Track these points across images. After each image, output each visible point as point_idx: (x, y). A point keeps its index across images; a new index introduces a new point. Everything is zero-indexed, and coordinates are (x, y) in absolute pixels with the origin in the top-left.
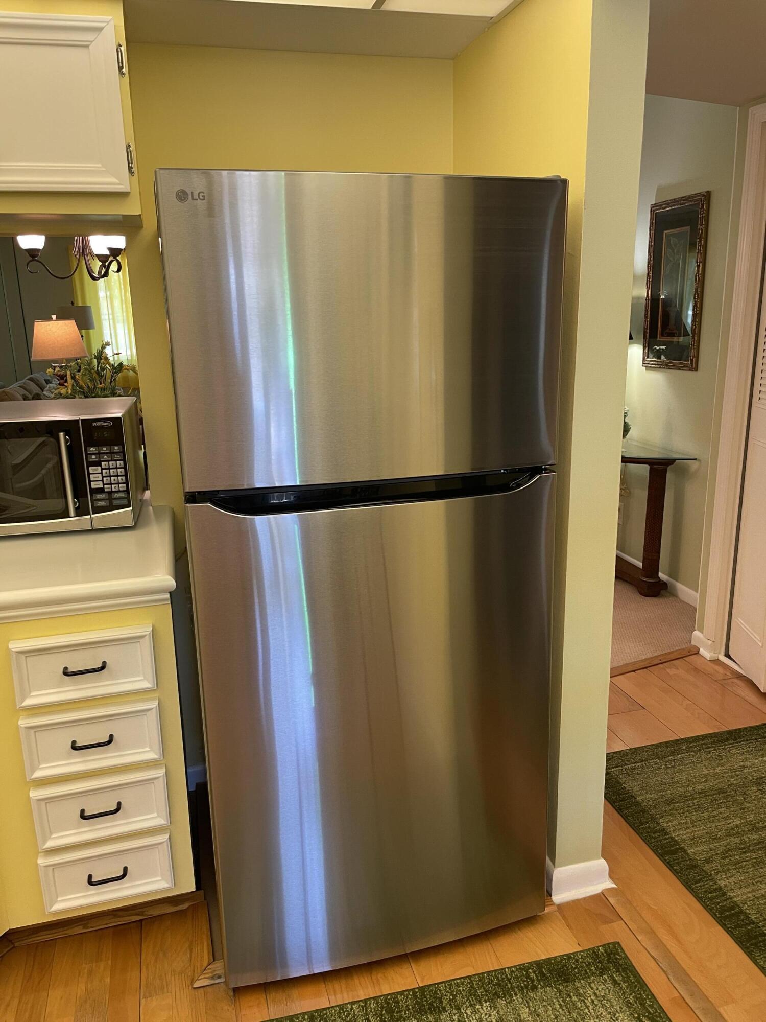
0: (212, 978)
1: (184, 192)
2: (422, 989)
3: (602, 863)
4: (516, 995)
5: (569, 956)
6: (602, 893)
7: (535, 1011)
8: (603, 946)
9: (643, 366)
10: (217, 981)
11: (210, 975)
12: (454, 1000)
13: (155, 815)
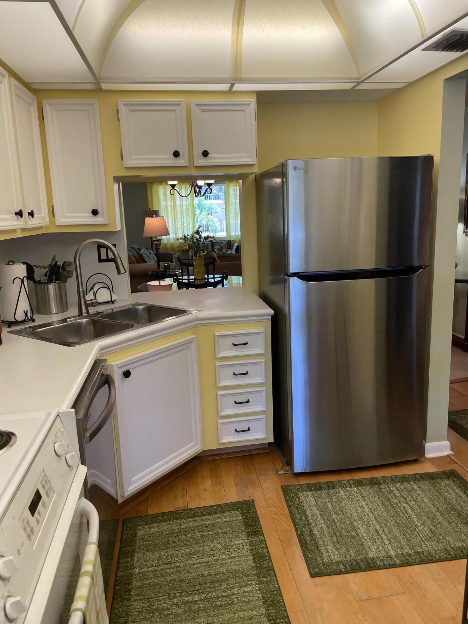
0: (285, 471)
1: (296, 167)
2: (371, 478)
3: (447, 443)
4: (411, 482)
5: (433, 473)
6: (448, 456)
7: (420, 486)
8: (448, 470)
9: (464, 234)
10: (287, 472)
11: (284, 470)
12: (385, 481)
13: (261, 406)
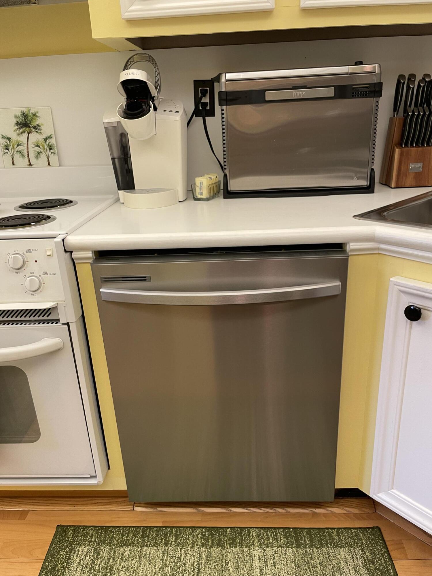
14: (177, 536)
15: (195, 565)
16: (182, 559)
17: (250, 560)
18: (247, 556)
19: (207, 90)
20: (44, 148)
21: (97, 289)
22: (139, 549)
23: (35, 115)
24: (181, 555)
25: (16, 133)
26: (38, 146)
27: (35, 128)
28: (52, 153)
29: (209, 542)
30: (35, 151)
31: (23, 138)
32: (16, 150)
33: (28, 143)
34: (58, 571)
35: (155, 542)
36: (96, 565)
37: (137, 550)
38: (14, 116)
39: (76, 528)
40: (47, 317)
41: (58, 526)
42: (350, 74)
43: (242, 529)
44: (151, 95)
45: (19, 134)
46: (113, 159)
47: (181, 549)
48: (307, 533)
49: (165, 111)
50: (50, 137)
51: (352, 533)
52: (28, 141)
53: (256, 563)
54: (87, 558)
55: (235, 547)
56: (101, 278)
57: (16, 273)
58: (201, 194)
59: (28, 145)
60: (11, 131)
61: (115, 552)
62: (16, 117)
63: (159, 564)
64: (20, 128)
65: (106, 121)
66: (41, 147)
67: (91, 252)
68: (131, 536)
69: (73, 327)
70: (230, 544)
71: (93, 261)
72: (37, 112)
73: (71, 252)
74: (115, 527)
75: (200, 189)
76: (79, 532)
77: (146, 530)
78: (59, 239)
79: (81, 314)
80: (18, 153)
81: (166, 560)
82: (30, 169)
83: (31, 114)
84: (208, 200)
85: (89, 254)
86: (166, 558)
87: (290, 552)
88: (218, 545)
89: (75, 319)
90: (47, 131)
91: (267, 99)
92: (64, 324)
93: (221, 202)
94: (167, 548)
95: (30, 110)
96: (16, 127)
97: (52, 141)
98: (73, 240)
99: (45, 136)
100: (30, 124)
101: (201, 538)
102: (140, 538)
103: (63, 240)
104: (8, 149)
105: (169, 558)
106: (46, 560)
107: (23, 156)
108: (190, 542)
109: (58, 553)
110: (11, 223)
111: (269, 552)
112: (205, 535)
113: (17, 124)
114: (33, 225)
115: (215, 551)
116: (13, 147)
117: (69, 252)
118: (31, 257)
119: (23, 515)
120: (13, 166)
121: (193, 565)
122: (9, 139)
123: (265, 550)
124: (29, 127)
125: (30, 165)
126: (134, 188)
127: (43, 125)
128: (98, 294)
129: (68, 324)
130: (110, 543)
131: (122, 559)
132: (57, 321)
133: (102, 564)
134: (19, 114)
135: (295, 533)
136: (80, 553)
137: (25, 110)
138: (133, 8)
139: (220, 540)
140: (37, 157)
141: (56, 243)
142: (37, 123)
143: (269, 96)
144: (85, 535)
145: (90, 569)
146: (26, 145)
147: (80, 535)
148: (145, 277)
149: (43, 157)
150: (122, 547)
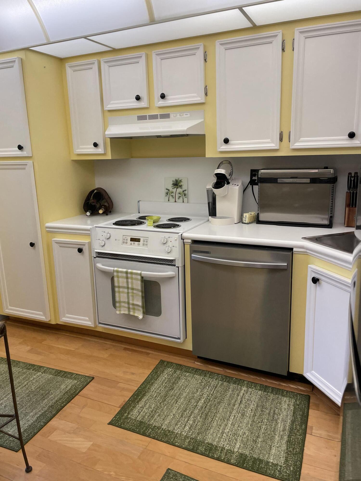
14: (210, 375)
15: (215, 385)
16: (210, 382)
17: (240, 390)
18: (239, 388)
19: (256, 174)
20: (182, 194)
21: (191, 254)
22: (193, 375)
23: (181, 181)
24: (210, 381)
25: (172, 188)
26: (180, 194)
27: (180, 186)
28: (185, 197)
29: (224, 380)
30: (178, 196)
31: (174, 190)
32: (171, 195)
33: (176, 192)
34: (158, 373)
35: (200, 374)
36: (174, 375)
37: (192, 375)
38: (172, 181)
39: (168, 362)
40: (172, 263)
41: (161, 360)
42: (319, 173)
43: (240, 380)
44: (227, 178)
45: (173, 188)
46: (209, 203)
47: (211, 379)
48: (271, 388)
49: (233, 184)
50: (185, 190)
51: (294, 394)
52: (176, 191)
53: (243, 391)
54: (171, 372)
55: (235, 384)
56: (193, 251)
57: (163, 245)
58: (245, 221)
59: (176, 193)
60: (170, 187)
61: (182, 373)
62: (173, 181)
63: (200, 381)
64: (174, 186)
65: (207, 187)
66: (181, 194)
67: (191, 240)
68: (190, 370)
69: (180, 269)
70: (233, 383)
71: (191, 244)
72: (182, 180)
73: (184, 239)
74: (184, 366)
75: (245, 219)
76: (169, 364)
77: (198, 370)
78: (180, 234)
79: (184, 264)
80: (171, 196)
81: (203, 381)
82: (175, 203)
83: (179, 181)
84: (248, 224)
85: (190, 241)
86: (203, 380)
87: (260, 392)
88: (228, 382)
89: (181, 265)
90: (184, 188)
91: (278, 182)
92: (177, 267)
93: (255, 225)
94: (205, 377)
95: (179, 179)
96: (173, 185)
97: (186, 192)
98: (185, 235)
99: (183, 190)
100: (178, 184)
101: (221, 378)
102: (194, 371)
103: (181, 235)
104: (167, 194)
105: (204, 381)
106: (154, 369)
107: (173, 198)
108: (216, 378)
109: (159, 368)
110: (165, 226)
111: (250, 390)
112: (223, 378)
113: (173, 184)
114: (172, 228)
115: (225, 383)
116: (170, 194)
117: (183, 239)
118: (169, 240)
119: (148, 354)
120: (169, 202)
121: (214, 385)
122: (169, 190)
123: (248, 389)
124: (178, 186)
125: (175, 201)
126: (216, 216)
127: (183, 185)
128: (191, 256)
129: (178, 267)
130: (181, 370)
131: (185, 376)
132: (175, 265)
133: (176, 376)
134: (174, 180)
135: (266, 387)
136: (168, 370)
137: (177, 179)
138: (222, 147)
139: (229, 381)
140: (179, 198)
141: (179, 235)
142: (181, 184)
143: (279, 181)
144: (171, 365)
145: (171, 376)
146: (175, 193)
147: (169, 365)
148: (208, 252)
149: (181, 198)
150: (186, 372)
